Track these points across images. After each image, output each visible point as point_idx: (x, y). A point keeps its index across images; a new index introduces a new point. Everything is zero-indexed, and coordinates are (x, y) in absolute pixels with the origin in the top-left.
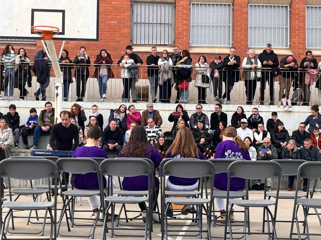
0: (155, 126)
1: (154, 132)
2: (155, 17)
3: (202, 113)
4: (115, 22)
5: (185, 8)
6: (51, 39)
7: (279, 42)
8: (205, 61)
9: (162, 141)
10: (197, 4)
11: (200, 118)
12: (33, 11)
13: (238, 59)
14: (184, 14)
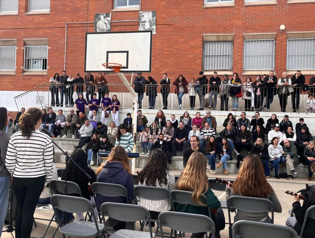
0: (210, 128)
1: (209, 132)
2: (219, 51)
3: (245, 118)
4: (192, 56)
5: (240, 44)
6: (119, 72)
7: (310, 66)
8: (251, 81)
9: (212, 140)
10: (249, 41)
11: (244, 122)
12: (108, 52)
13: (275, 79)
14: (239, 48)
